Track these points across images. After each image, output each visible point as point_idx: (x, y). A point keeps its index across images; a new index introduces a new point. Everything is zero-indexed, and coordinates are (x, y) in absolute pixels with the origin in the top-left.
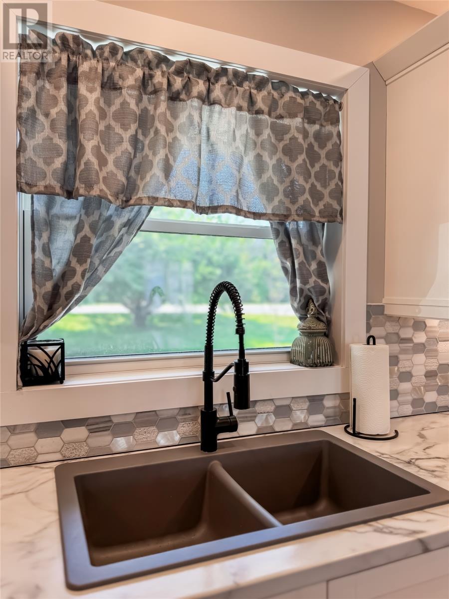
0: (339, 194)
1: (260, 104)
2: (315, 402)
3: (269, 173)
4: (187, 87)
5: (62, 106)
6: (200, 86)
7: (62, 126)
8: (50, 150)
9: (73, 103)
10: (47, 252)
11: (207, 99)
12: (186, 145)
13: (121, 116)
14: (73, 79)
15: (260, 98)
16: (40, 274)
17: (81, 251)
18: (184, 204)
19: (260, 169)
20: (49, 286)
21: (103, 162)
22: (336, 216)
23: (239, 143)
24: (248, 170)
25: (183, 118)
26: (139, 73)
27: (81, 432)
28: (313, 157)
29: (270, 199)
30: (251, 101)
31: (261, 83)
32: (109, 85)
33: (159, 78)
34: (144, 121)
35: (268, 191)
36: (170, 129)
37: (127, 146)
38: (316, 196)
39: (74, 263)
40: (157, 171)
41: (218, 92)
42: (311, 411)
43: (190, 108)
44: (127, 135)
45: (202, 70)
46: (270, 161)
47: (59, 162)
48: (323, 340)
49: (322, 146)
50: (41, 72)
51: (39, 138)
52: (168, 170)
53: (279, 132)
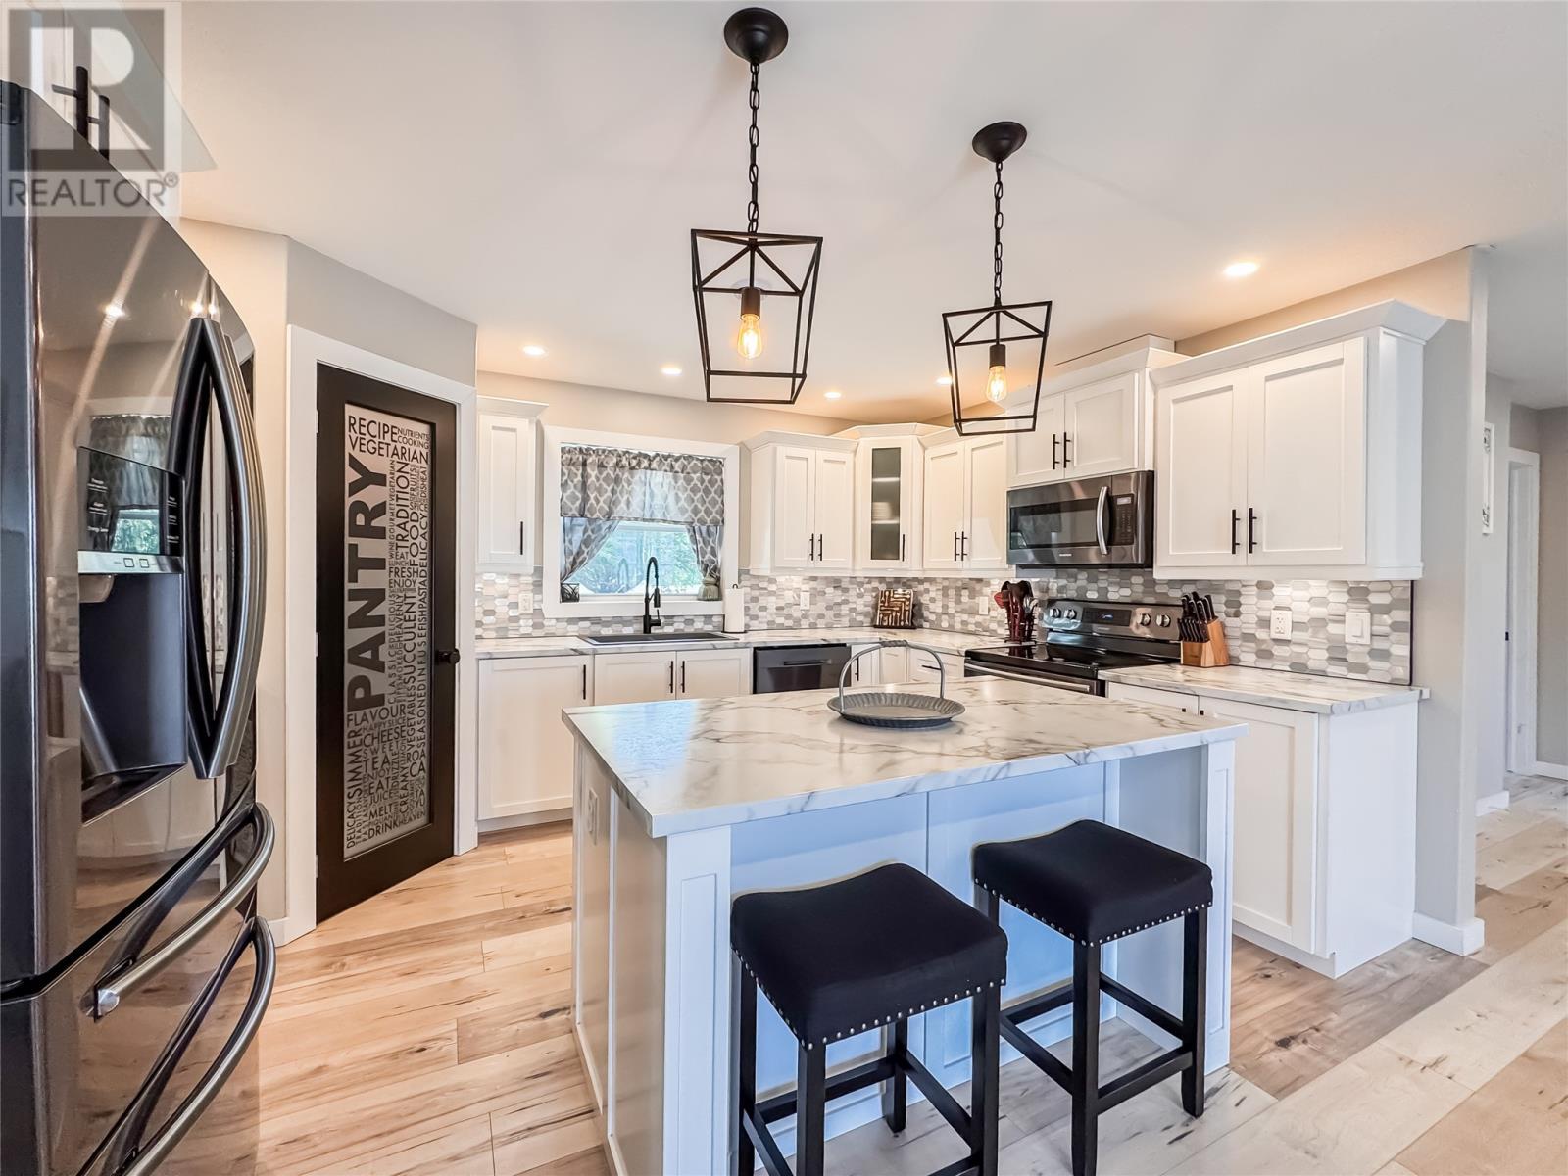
0: (722, 512)
1: (677, 469)
2: (708, 618)
3: (683, 502)
4: (639, 464)
5: (580, 478)
6: (645, 463)
7: (579, 486)
8: (574, 498)
9: (585, 477)
10: (571, 542)
11: (649, 468)
12: (637, 488)
13: (607, 479)
14: (584, 464)
15: (677, 466)
16: (567, 552)
17: (586, 542)
18: (636, 519)
19: (678, 498)
20: (572, 558)
21: (598, 501)
22: (720, 523)
23: (666, 488)
24: (671, 499)
25: (637, 478)
26: (615, 460)
27: (587, 624)
28: (707, 492)
29: (683, 514)
30: (672, 467)
31: (677, 459)
32: (601, 466)
33: (625, 462)
34: (617, 480)
35: (683, 511)
36: (629, 484)
37: (609, 494)
38: (708, 512)
39: (583, 547)
40: (623, 505)
41: (654, 465)
42: (705, 623)
43: (639, 474)
44: (609, 489)
45: (646, 456)
46: (683, 496)
47: (578, 503)
48: (714, 588)
49: (713, 486)
50: (571, 463)
51: (569, 492)
52: (628, 503)
53: (688, 481)
